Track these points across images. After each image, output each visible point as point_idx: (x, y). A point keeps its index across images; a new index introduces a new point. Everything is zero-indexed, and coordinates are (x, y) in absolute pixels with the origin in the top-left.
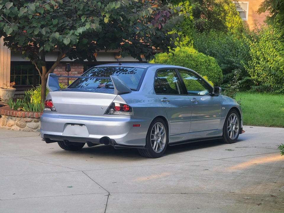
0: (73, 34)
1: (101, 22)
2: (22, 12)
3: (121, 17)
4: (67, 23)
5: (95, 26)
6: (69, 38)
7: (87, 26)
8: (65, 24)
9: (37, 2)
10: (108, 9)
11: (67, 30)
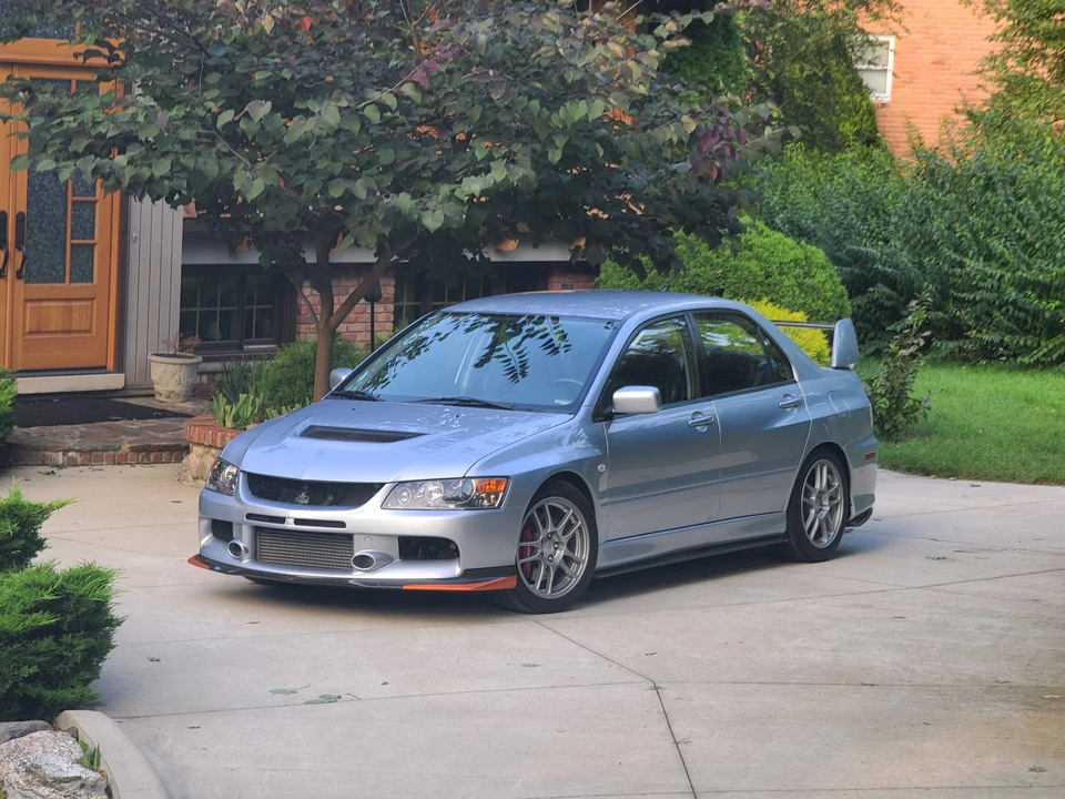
0: (451, 197)
1: (539, 162)
2: (299, 128)
3: (598, 146)
4: (422, 160)
5: (523, 171)
6: (439, 212)
7: (498, 174)
8: (415, 164)
9: (339, 99)
10: (563, 121)
11: (422, 183)
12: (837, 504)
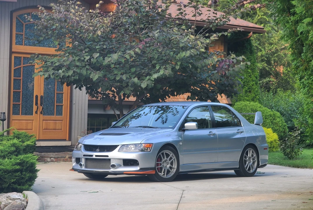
0: (149, 79)
1: (173, 69)
2: (107, 61)
3: (190, 65)
4: (143, 71)
5: (168, 72)
6: (145, 83)
7: (162, 72)
8: (141, 72)
9: (118, 53)
10: (179, 57)
11: (143, 77)
12: (255, 161)
